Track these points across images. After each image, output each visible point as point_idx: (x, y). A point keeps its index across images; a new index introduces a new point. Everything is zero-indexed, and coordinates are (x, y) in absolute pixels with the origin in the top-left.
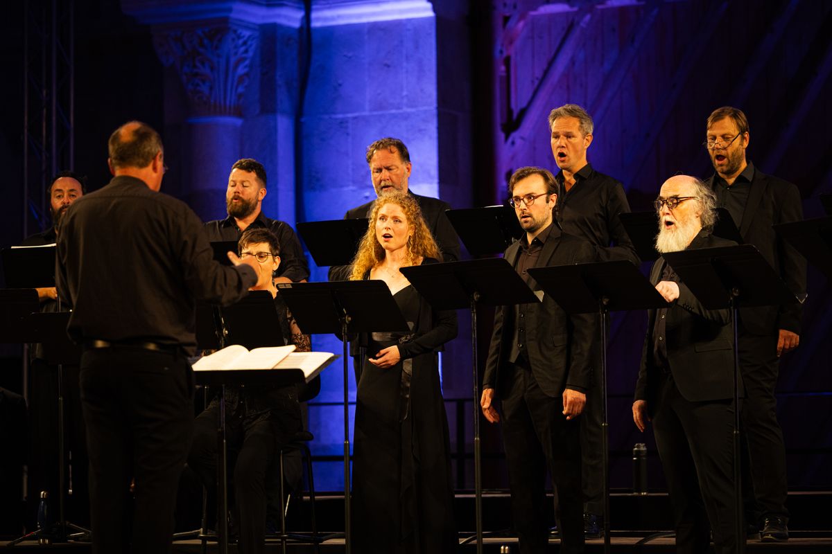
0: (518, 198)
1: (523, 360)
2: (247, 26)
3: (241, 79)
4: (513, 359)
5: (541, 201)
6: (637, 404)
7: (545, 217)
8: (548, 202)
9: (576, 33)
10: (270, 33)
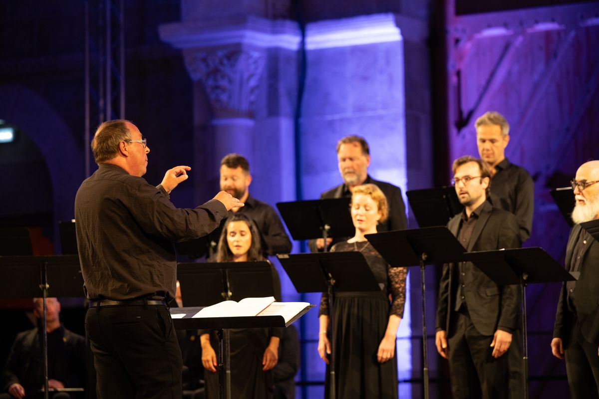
0: (458, 180)
1: (464, 309)
2: (257, 49)
3: (252, 90)
4: (457, 309)
5: (475, 182)
6: (555, 340)
7: (479, 195)
8: (481, 183)
9: (512, 51)
10: (274, 56)
